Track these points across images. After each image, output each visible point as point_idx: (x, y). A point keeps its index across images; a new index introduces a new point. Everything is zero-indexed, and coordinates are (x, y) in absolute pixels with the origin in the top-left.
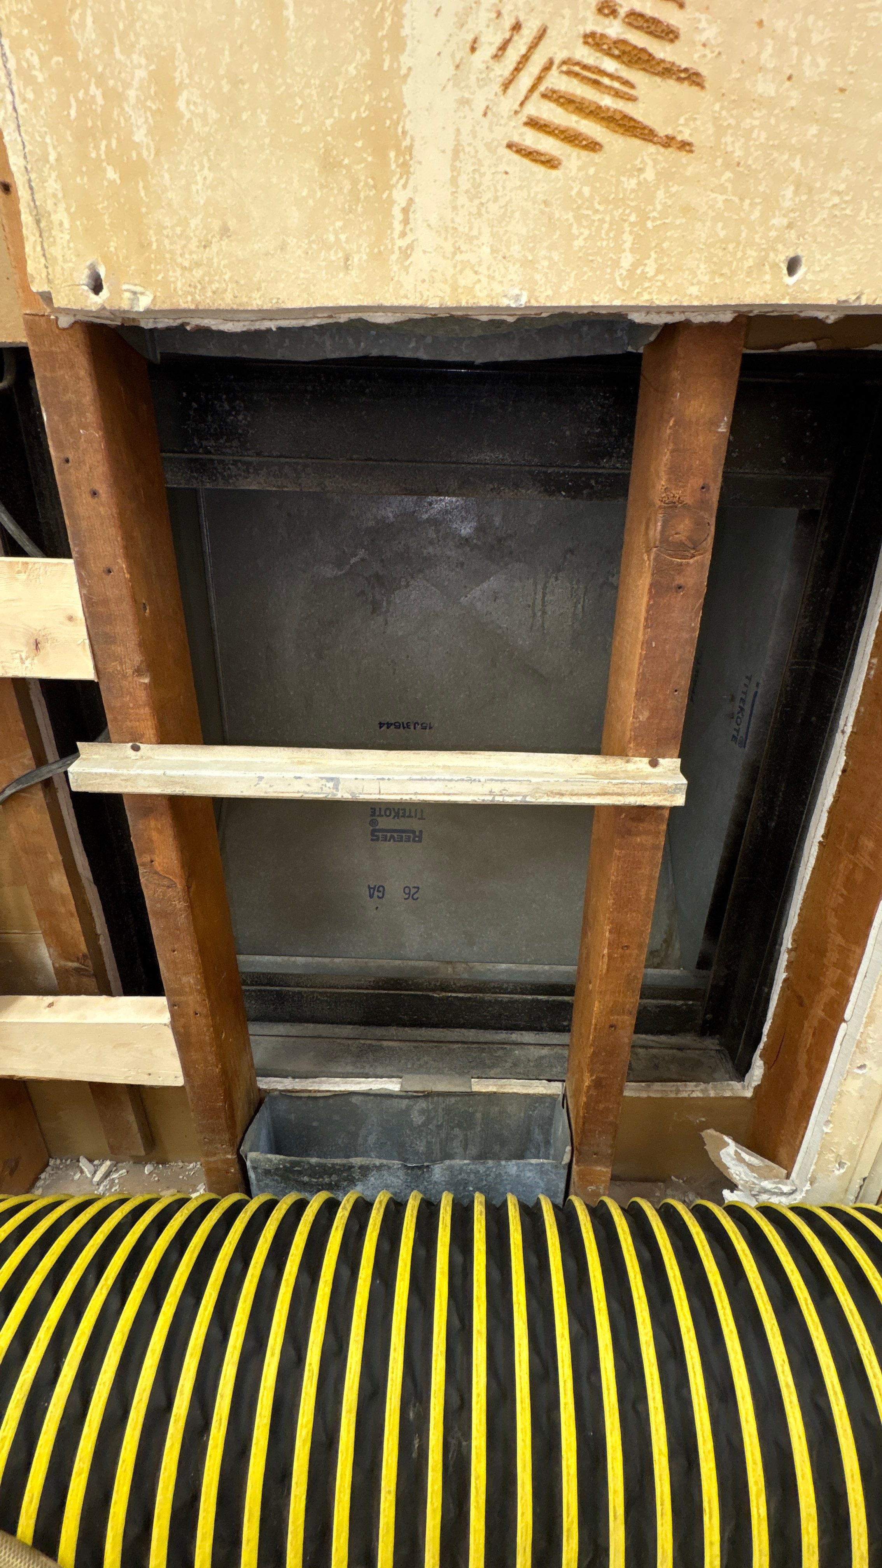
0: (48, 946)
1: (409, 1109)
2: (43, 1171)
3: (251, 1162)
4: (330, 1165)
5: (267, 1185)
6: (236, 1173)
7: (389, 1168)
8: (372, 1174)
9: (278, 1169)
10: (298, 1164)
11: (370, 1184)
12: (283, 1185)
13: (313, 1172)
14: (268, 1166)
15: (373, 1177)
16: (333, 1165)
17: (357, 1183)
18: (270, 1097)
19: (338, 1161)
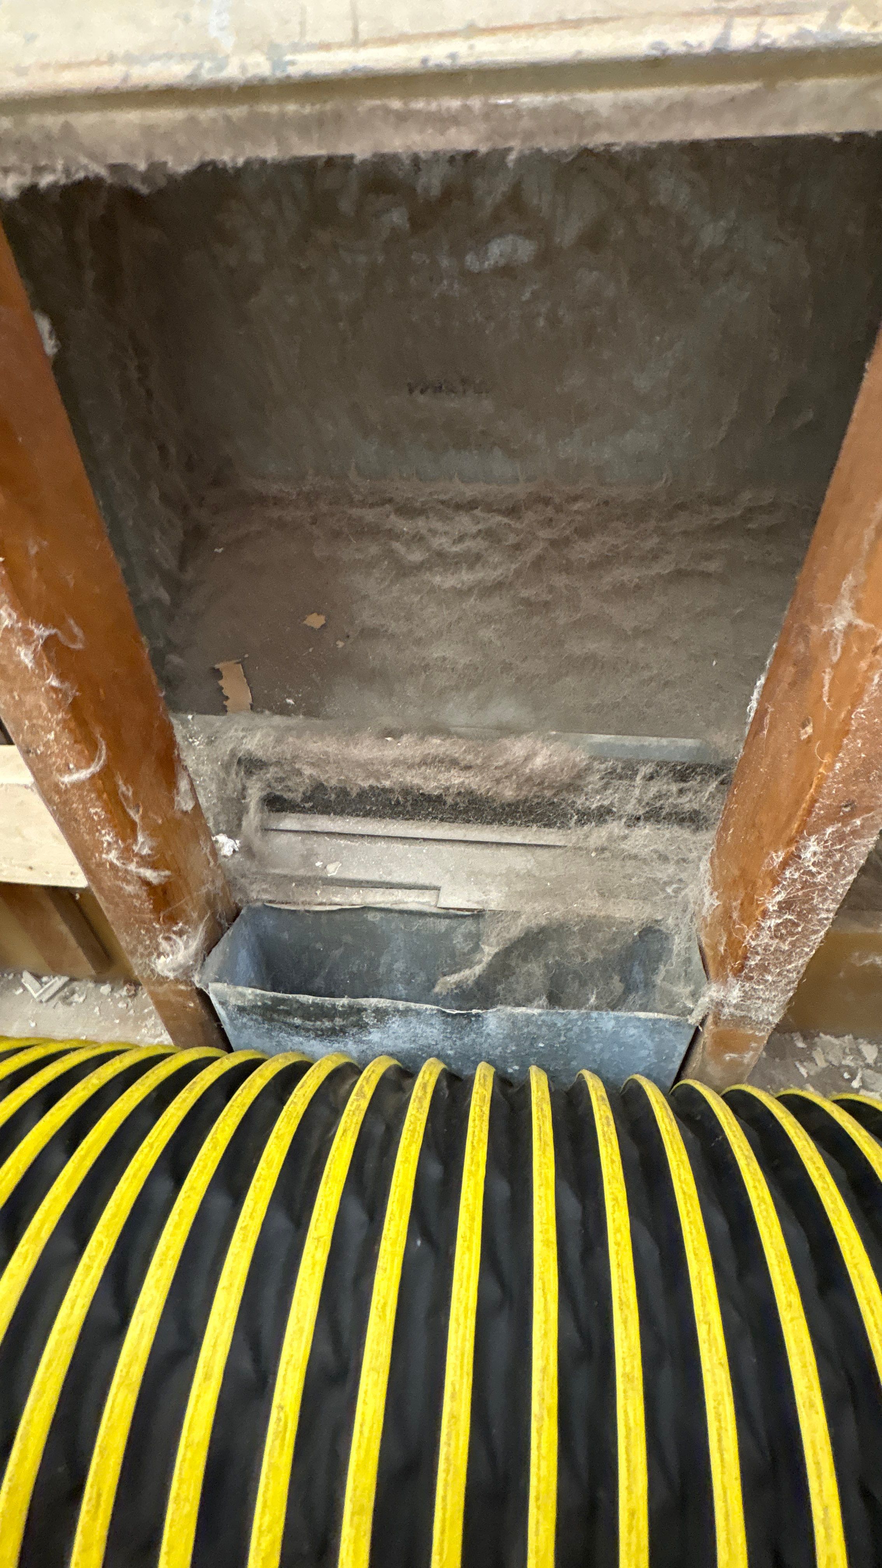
1: (450, 931)
3: (216, 995)
4: (330, 1006)
5: (244, 1025)
6: (197, 1010)
7: (418, 1013)
8: (394, 1019)
9: (255, 1007)
10: (283, 1001)
11: (390, 1032)
12: (266, 1026)
13: (307, 1013)
14: (239, 1003)
15: (395, 1024)
16: (334, 1006)
17: (371, 1030)
18: (249, 908)
19: (343, 1002)
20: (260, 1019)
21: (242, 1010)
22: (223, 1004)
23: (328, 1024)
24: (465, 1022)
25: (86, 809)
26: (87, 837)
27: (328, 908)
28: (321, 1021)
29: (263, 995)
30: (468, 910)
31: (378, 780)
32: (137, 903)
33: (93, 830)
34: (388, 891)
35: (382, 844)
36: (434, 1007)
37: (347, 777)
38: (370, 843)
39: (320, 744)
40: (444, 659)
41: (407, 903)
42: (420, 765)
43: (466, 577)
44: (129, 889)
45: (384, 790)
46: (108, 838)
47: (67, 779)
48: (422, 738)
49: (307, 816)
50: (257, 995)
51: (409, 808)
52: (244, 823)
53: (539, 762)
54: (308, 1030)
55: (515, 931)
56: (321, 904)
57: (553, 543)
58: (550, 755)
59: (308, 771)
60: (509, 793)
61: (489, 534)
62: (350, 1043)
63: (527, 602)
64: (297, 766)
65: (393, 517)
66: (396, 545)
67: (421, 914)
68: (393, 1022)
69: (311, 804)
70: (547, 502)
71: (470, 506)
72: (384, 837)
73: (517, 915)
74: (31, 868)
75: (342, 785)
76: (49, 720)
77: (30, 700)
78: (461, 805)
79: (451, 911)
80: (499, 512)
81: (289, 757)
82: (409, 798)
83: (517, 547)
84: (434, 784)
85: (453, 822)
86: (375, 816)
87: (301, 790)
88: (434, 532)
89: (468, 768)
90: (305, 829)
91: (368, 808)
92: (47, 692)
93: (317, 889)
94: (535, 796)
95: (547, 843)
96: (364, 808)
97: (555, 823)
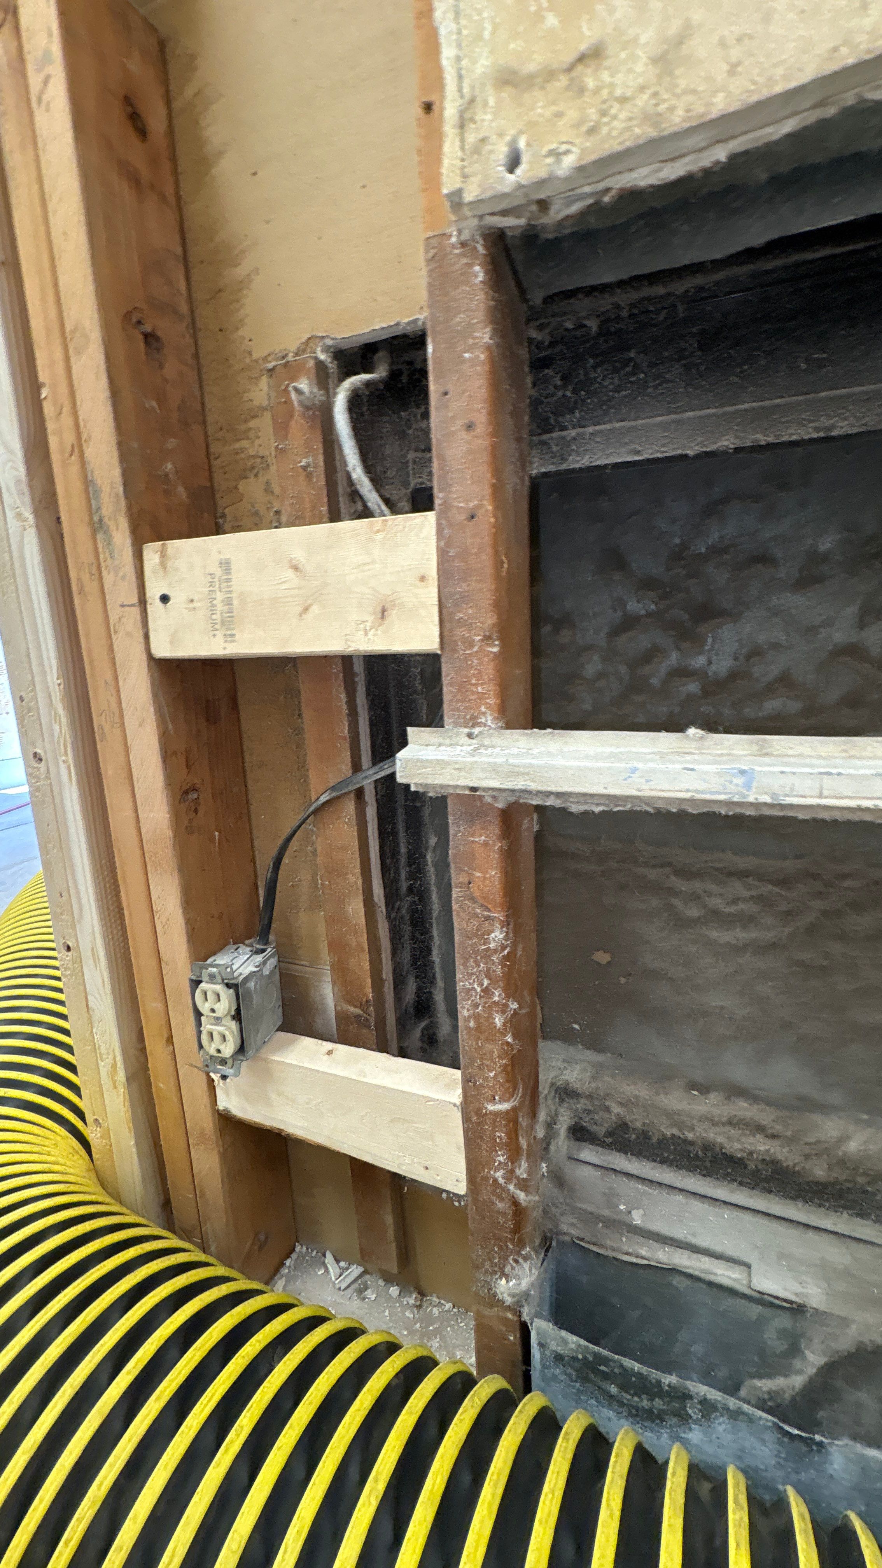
0: (334, 983)
1: (763, 1321)
2: (288, 1257)
3: (538, 1334)
4: (654, 1381)
5: (554, 1377)
6: (514, 1344)
7: (750, 1420)
8: (721, 1420)
9: (574, 1359)
10: (606, 1361)
11: (714, 1436)
12: (578, 1385)
13: (626, 1380)
14: (559, 1349)
15: (721, 1426)
16: (659, 1382)
17: (693, 1426)
18: (558, 1242)
19: (669, 1379)
20: (574, 1374)
21: (559, 1358)
22: (541, 1345)
23: (645, 1403)
24: (804, 1449)
25: (493, 1131)
26: (484, 1153)
27: (634, 1260)
28: (639, 1397)
29: (586, 1347)
30: (786, 1301)
31: (681, 1130)
32: (501, 1220)
33: (493, 1149)
34: (695, 1256)
35: (680, 1198)
36: (770, 1417)
37: (652, 1122)
38: (668, 1193)
39: (632, 1087)
40: (722, 1008)
41: (715, 1274)
42: (724, 1124)
43: (739, 935)
44: (500, 1205)
45: (685, 1141)
46: (501, 1159)
47: (491, 1107)
48: (728, 1098)
49: (605, 1151)
50: (580, 1346)
51: (708, 1164)
52: (552, 1148)
53: (853, 1146)
54: (622, 1404)
55: (845, 1343)
56: (627, 1254)
57: (824, 913)
58: (865, 1142)
59: (616, 1109)
60: (819, 1171)
61: (760, 899)
62: (665, 1435)
63: (801, 963)
64: (607, 1103)
65: (673, 878)
66: (676, 902)
67: (732, 1292)
68: (719, 1424)
69: (610, 1140)
70: (815, 877)
71: (743, 875)
72: (681, 1190)
73: (845, 1322)
74: (427, 1168)
75: (645, 1128)
76: (495, 1063)
77: (488, 1047)
78: (764, 1172)
79: (766, 1297)
80: (770, 882)
81: (602, 1094)
82: (709, 1154)
83: (789, 913)
84: (737, 1146)
85: (753, 1189)
86: (671, 1165)
87: (606, 1125)
88: (710, 894)
89: (774, 1136)
90: (604, 1165)
91: (666, 1155)
92: (502, 1044)
93: (622, 1235)
94: (846, 1180)
95: (864, 1237)
96: (662, 1154)
97: (870, 1214)
